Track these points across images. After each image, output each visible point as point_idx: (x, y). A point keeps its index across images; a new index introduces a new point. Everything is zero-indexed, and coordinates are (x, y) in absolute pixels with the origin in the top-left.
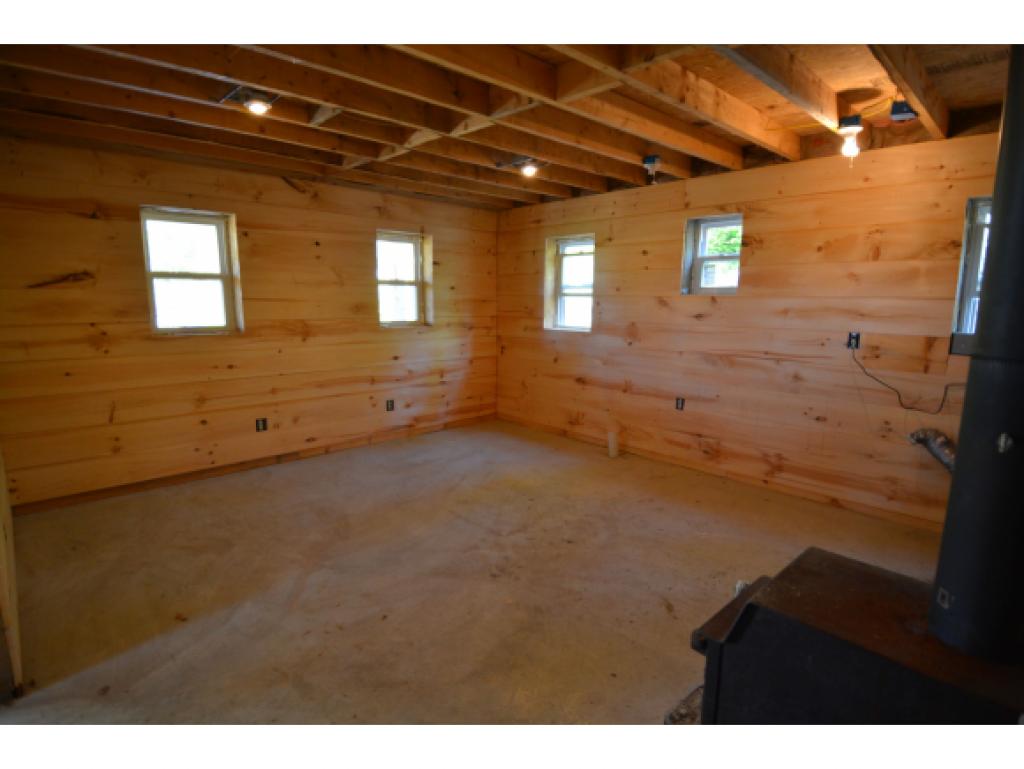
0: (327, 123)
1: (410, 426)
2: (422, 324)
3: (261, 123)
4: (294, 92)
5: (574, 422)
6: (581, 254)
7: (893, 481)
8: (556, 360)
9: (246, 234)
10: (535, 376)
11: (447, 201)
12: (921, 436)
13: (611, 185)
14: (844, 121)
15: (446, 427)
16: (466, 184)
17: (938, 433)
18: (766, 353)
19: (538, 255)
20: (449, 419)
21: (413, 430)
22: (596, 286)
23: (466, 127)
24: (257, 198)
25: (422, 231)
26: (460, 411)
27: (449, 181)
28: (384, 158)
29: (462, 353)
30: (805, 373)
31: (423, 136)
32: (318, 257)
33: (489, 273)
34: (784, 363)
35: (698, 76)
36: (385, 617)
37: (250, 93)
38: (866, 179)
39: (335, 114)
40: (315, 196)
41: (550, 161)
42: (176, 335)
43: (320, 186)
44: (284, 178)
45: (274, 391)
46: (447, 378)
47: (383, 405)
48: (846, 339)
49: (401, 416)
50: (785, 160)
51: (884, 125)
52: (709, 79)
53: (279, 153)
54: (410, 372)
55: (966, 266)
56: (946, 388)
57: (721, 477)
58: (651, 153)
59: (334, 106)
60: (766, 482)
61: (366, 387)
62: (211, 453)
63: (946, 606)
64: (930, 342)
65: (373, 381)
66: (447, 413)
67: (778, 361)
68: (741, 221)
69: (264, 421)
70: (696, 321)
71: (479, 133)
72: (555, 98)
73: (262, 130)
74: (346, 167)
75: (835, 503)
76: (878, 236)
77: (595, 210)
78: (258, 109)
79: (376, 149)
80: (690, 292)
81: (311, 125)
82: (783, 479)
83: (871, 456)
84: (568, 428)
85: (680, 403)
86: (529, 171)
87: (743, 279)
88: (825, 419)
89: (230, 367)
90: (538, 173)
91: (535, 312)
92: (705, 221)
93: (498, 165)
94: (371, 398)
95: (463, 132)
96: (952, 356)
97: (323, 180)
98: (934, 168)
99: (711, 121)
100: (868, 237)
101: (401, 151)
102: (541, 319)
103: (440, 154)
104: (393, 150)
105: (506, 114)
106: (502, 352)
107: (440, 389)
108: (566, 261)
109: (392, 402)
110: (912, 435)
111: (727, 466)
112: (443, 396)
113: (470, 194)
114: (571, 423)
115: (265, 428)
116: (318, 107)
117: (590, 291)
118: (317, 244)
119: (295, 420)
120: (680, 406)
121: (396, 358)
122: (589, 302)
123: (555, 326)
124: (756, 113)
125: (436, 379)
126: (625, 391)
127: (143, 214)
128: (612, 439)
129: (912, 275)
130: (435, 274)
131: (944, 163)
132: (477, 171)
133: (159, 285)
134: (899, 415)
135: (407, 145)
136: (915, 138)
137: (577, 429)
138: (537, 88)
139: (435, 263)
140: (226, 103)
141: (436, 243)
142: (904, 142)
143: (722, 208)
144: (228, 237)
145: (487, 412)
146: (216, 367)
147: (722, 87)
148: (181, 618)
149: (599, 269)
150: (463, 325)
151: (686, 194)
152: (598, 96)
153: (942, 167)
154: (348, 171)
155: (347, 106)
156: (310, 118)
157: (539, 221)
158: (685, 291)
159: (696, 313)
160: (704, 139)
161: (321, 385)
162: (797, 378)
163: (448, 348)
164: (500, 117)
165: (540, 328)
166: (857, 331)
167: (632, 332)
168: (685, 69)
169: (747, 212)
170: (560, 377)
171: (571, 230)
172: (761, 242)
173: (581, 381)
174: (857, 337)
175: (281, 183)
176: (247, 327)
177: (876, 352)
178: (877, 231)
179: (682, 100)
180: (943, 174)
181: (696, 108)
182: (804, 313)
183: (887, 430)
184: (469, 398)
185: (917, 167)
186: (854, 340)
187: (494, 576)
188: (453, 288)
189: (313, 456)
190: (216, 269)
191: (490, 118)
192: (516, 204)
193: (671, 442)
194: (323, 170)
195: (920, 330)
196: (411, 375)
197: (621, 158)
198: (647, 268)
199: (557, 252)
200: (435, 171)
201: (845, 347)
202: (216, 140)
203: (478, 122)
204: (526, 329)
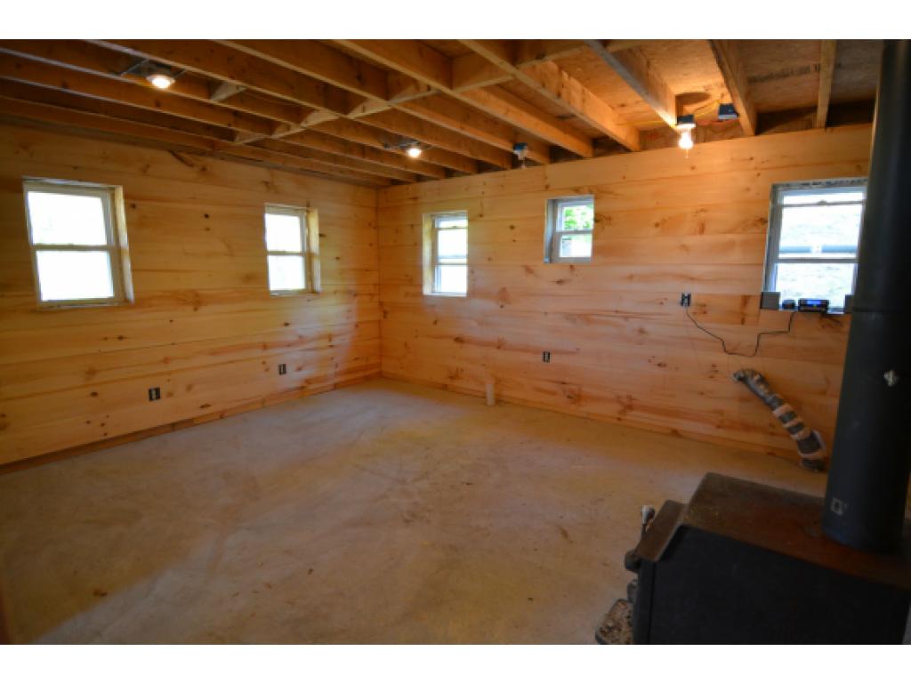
0: (229, 100)
1: (302, 388)
2: (310, 291)
3: (159, 97)
4: (200, 68)
5: (454, 376)
6: (455, 228)
7: (721, 412)
8: (435, 323)
9: (134, 206)
10: (417, 337)
11: (330, 178)
12: (742, 375)
13: (481, 167)
14: (682, 119)
15: (336, 387)
16: (351, 162)
17: (754, 373)
18: (617, 312)
19: (416, 227)
20: (337, 380)
21: (304, 392)
22: (469, 257)
23: (364, 110)
24: (144, 171)
25: (308, 205)
26: (349, 372)
27: (335, 159)
28: (278, 135)
29: (348, 318)
30: (648, 327)
31: (321, 116)
32: (208, 229)
33: (371, 245)
34: (630, 319)
35: (570, 75)
36: (311, 571)
37: (154, 66)
38: (693, 168)
39: (238, 92)
40: (204, 169)
41: (434, 144)
42: (64, 308)
43: (209, 160)
44: (171, 152)
45: (166, 361)
46: (336, 342)
47: (276, 370)
48: (680, 299)
49: (293, 378)
50: (627, 150)
51: (706, 124)
52: (578, 79)
53: (172, 128)
54: (301, 337)
55: (770, 238)
56: (759, 336)
57: (584, 418)
58: (520, 141)
59: (239, 83)
60: (619, 419)
61: (259, 353)
62: (103, 425)
63: (840, 512)
64: (745, 300)
65: (265, 347)
66: (337, 374)
67: (626, 318)
68: (592, 201)
69: (157, 390)
70: (557, 286)
71: (373, 116)
72: (451, 87)
73: (158, 105)
74: (238, 142)
75: (675, 433)
76: (703, 215)
77: (467, 189)
78: (161, 83)
79: (270, 126)
80: (551, 261)
81: (212, 101)
82: (633, 416)
83: (702, 394)
84: (448, 382)
85: (547, 356)
86: (414, 153)
87: (596, 250)
88: (665, 365)
89: (121, 338)
90: (422, 155)
91: (415, 280)
92: (562, 201)
93: (386, 146)
94: (264, 363)
95: (361, 114)
96: (763, 311)
97: (211, 155)
98: (745, 160)
99: (577, 115)
100: (695, 216)
101: (296, 130)
102: (420, 286)
103: (334, 134)
104: (288, 128)
105: (404, 99)
106: (385, 317)
107: (329, 352)
108: (441, 234)
109: (284, 366)
110: (735, 375)
111: (588, 408)
112: (332, 359)
113: (352, 172)
114: (451, 378)
115: (158, 397)
116: (220, 83)
117: (465, 261)
118: (207, 216)
119: (189, 388)
120: (546, 358)
121: (287, 324)
122: (464, 271)
123: (433, 292)
124: (610, 109)
125: (325, 343)
126: (499, 348)
127: (25, 186)
128: (490, 390)
129: (730, 246)
130: (321, 245)
131: (753, 156)
132: (364, 150)
133: (42, 257)
134: (722, 358)
135: (303, 124)
136: (731, 134)
137: (457, 383)
138: (436, 78)
139: (321, 235)
140: (127, 76)
141: (321, 216)
142: (722, 138)
143: (577, 190)
144: (114, 209)
145: (373, 371)
146: (106, 339)
147: (586, 86)
148: (100, 594)
149: (472, 242)
150: (348, 292)
151: (546, 178)
152: (488, 89)
153: (752, 159)
154: (240, 147)
155: (252, 83)
156: (210, 95)
157: (415, 198)
158: (547, 260)
159: (557, 279)
160: (565, 131)
161: (214, 353)
162: (642, 331)
163: (333, 314)
164: (397, 102)
165: (420, 294)
166: (689, 292)
167: (503, 296)
168: (561, 68)
169: (598, 193)
170: (442, 337)
171: (448, 206)
172: (610, 219)
173: (459, 340)
174: (689, 297)
175: (168, 156)
176: (136, 299)
177: (703, 309)
178: (702, 210)
179: (559, 95)
180: (753, 164)
181: (569, 103)
182: (646, 278)
183: (714, 371)
184: (357, 359)
185: (732, 159)
186: (686, 300)
187: (407, 521)
188: (338, 258)
189: (210, 421)
190: (102, 240)
191: (389, 103)
192: (395, 182)
193: (539, 390)
194: (212, 144)
195: (737, 290)
196: (302, 340)
197: (495, 144)
198: (514, 241)
199: (433, 226)
200: (325, 149)
201: (679, 307)
202: (106, 113)
203: (376, 105)
204: (407, 294)
